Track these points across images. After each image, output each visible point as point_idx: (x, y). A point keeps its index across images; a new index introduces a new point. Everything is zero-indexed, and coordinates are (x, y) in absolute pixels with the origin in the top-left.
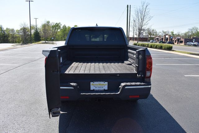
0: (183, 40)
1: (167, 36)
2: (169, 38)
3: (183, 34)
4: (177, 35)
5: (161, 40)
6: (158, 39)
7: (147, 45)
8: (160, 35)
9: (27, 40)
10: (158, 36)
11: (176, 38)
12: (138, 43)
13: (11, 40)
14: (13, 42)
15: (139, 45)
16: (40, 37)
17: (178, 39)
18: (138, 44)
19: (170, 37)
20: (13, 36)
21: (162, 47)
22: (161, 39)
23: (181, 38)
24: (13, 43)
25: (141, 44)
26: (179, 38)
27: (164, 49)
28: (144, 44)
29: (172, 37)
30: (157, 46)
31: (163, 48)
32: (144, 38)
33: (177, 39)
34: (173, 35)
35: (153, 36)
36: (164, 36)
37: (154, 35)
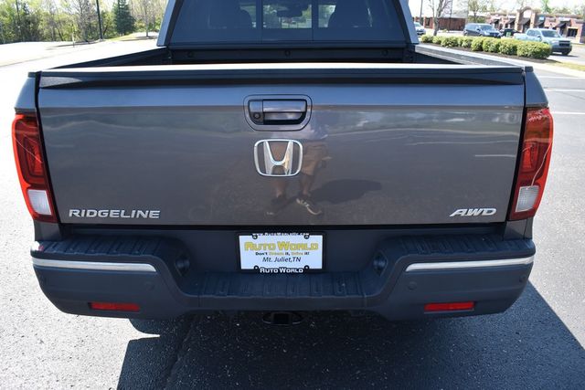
0: (579, 27)
1: (527, 15)
2: (532, 21)
3: (579, 9)
4: (560, 12)
5: (507, 26)
6: (497, 22)
7: (464, 44)
8: (505, 11)
9: (95, 30)
10: (500, 12)
11: (555, 21)
12: (435, 34)
13: (45, 32)
14: (53, 38)
15: (439, 43)
16: (134, 20)
17: (562, 22)
18: (435, 40)
19: (537, 17)
20: (53, 19)
21: (515, 48)
22: (507, 21)
23: (574, 21)
24: (52, 40)
25: (447, 40)
26: (568, 19)
27: (523, 56)
28: (456, 41)
29: (545, 16)
30: (498, 46)
31: (519, 53)
32: (455, 20)
33: (558, 22)
34: (547, 9)
35: (484, 14)
36: (518, 15)
37: (485, 9)
